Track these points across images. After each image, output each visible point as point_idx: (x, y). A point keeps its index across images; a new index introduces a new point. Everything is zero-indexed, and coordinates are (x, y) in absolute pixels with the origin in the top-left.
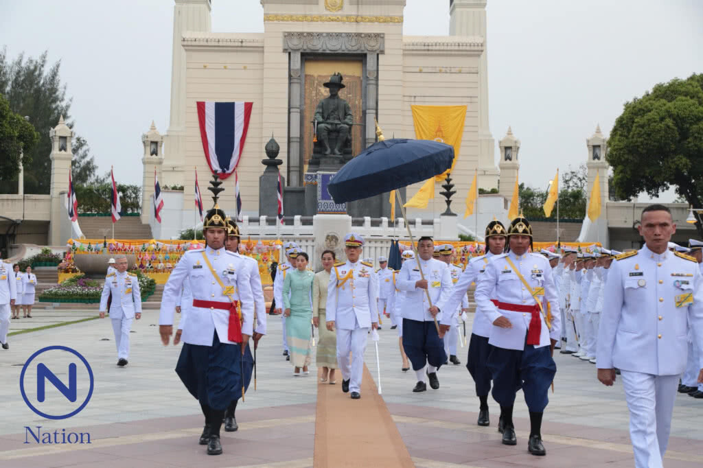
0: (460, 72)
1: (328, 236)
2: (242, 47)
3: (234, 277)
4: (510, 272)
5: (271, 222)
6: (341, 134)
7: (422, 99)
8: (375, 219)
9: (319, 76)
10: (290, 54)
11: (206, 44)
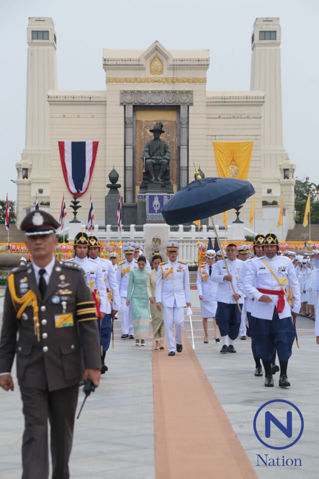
0: (248, 117)
1: (154, 239)
2: (90, 101)
3: (94, 276)
4: (265, 268)
5: (114, 229)
6: (162, 167)
7: (221, 137)
8: (186, 226)
9: (146, 121)
10: (125, 106)
11: (64, 99)
